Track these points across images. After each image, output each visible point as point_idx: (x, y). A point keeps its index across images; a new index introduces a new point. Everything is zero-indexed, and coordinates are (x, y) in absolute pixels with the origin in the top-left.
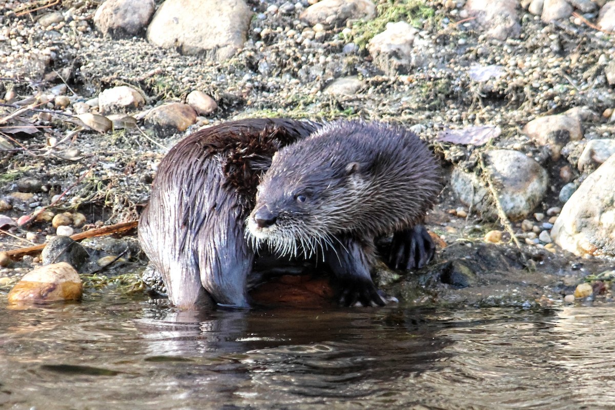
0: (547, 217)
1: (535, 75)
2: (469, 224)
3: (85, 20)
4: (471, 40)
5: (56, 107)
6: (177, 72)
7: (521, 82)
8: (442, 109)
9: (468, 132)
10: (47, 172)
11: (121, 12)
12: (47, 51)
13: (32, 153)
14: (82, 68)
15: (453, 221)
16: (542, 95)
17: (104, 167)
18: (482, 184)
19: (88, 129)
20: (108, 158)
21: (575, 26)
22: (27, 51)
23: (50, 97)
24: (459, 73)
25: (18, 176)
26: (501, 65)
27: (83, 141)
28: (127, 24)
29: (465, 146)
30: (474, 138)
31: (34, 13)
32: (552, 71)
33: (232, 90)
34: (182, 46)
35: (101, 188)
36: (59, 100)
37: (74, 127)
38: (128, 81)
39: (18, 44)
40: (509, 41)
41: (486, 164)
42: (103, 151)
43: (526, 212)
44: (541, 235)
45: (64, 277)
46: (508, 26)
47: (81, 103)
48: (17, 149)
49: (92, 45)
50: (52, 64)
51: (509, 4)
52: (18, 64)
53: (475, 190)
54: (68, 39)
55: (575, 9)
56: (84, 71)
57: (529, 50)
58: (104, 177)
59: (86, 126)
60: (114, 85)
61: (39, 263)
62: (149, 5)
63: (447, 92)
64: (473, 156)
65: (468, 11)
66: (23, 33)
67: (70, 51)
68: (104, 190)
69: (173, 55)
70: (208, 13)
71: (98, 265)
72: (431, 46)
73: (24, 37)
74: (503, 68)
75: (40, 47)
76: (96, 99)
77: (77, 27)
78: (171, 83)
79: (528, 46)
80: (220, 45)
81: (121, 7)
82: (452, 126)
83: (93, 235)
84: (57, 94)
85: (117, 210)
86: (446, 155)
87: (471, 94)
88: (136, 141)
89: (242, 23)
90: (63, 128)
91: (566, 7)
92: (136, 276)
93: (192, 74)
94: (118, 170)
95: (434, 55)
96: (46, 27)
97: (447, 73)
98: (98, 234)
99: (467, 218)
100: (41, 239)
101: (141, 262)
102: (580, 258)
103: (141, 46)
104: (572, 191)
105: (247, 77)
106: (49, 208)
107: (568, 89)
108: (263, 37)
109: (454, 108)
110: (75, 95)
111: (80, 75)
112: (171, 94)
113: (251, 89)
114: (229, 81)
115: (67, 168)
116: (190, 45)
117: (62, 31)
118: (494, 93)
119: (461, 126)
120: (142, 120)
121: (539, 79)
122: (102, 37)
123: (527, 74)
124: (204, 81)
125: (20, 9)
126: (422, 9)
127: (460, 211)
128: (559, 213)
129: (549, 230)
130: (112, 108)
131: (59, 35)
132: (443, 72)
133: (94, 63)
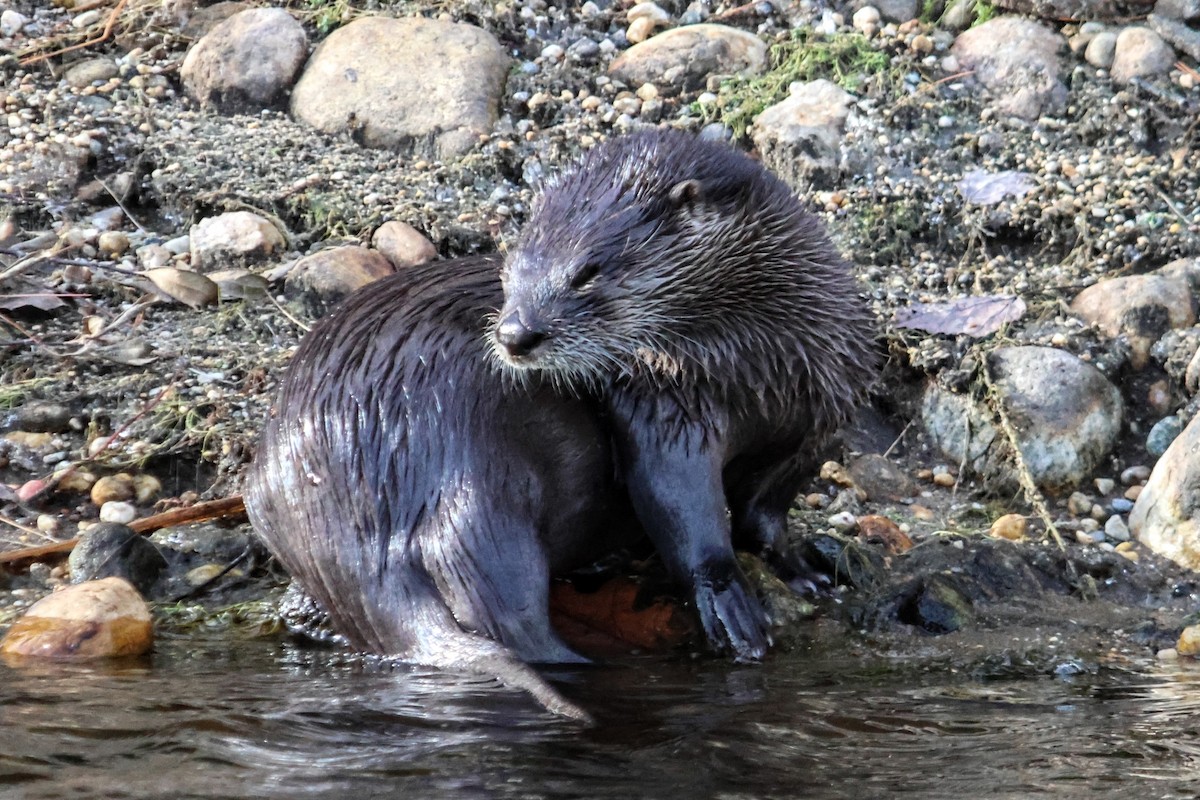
0: (1121, 486)
1: (1098, 191)
2: (959, 502)
3: (162, 74)
4: (965, 120)
5: (102, 255)
6: (353, 183)
7: (1070, 205)
8: (905, 262)
9: (957, 309)
10: (81, 388)
11: (238, 56)
12: (83, 137)
13: (51, 351)
14: (156, 173)
15: (927, 494)
16: (1112, 234)
17: (200, 380)
18: (986, 418)
19: (167, 300)
20: (208, 361)
21: (1182, 91)
22: (42, 139)
23: (90, 233)
24: (940, 186)
25: (21, 397)
26: (1027, 170)
27: (156, 325)
28: (249, 83)
29: (952, 338)
30: (971, 321)
31: (57, 60)
32: (1133, 183)
33: (468, 220)
34: (364, 128)
35: (195, 422)
36: (107, 240)
37: (138, 296)
38: (251, 201)
39: (23, 123)
40: (1044, 121)
41: (994, 377)
42: (198, 347)
43: (1076, 476)
44: (1108, 525)
45: (115, 608)
46: (1042, 89)
47: (152, 245)
48: (19, 341)
49: (177, 126)
50: (93, 165)
51: (1043, 44)
52: (22, 164)
53: (973, 430)
54: (126, 113)
55: (1181, 55)
56: (161, 180)
57: (1085, 141)
58: (200, 401)
59: (163, 293)
60: (222, 209)
61: (65, 578)
62: (295, 44)
63: (915, 227)
64: (967, 360)
65: (958, 59)
66: (33, 101)
67: (131, 137)
68: (201, 428)
69: (345, 147)
70: (420, 59)
71: (187, 583)
72: (881, 129)
73: (35, 109)
74: (1031, 176)
75: (69, 129)
76: (185, 237)
77: (145, 88)
78: (341, 206)
79: (1082, 131)
80: (442, 126)
81: (238, 47)
82: (925, 296)
83: (176, 522)
84: (103, 227)
85: (226, 470)
86: (912, 357)
87: (964, 230)
88: (267, 325)
89: (490, 80)
90: (115, 299)
91: (1162, 52)
92: (265, 605)
93: (385, 187)
94: (230, 387)
95: (887, 150)
96: (82, 88)
97: (916, 186)
98: (187, 518)
99: (956, 487)
100: (68, 530)
101: (276, 577)
102: (1189, 571)
103: (278, 128)
104: (1174, 433)
105: (498, 193)
106: (86, 464)
107: (1166, 221)
108: (532, 111)
109: (928, 260)
110: (141, 231)
111: (151, 188)
112: (340, 228)
113: (508, 217)
114: (462, 201)
115: (123, 381)
116: (382, 126)
117: (115, 97)
118: (1013, 228)
119: (944, 298)
120: (280, 282)
121: (1106, 200)
122: (197, 110)
123: (1080, 188)
124: (410, 201)
125: (28, 50)
126: (863, 53)
127: (941, 473)
128: (1147, 478)
129: (1125, 514)
130: (217, 256)
131: (108, 104)
132: (908, 184)
133: (181, 162)
